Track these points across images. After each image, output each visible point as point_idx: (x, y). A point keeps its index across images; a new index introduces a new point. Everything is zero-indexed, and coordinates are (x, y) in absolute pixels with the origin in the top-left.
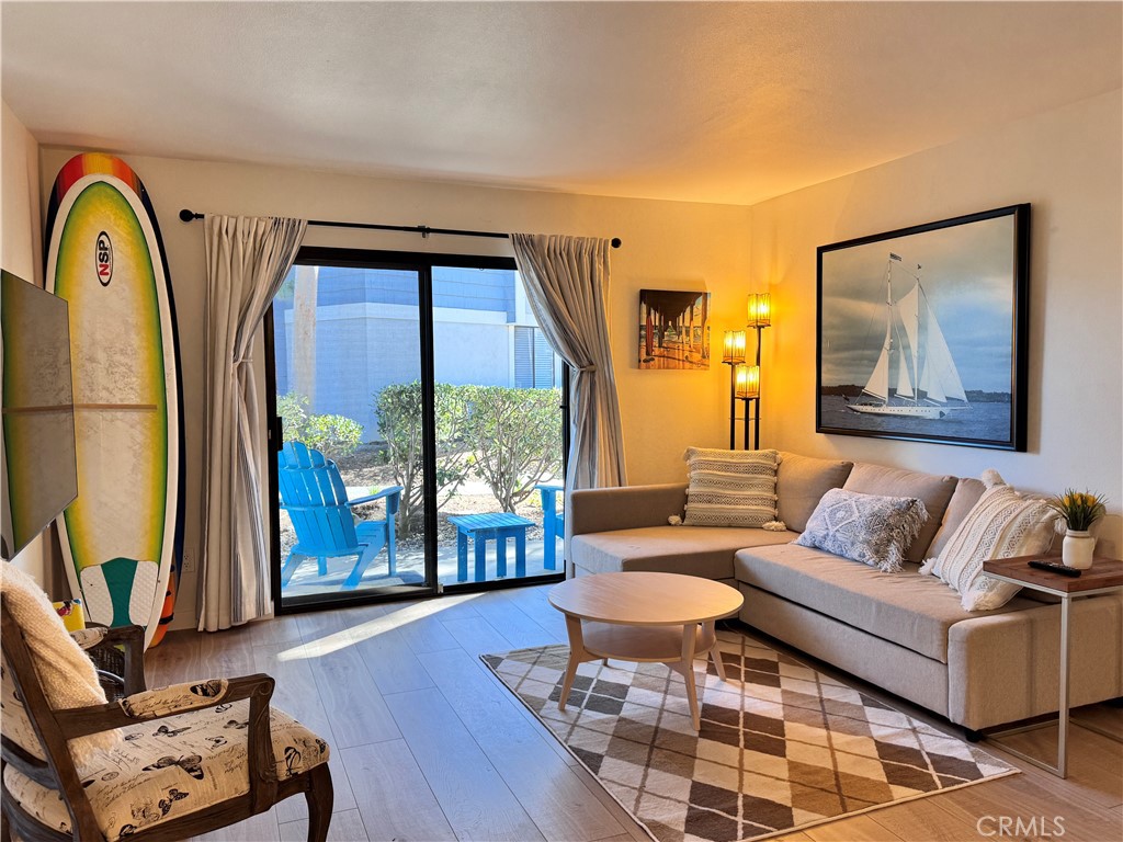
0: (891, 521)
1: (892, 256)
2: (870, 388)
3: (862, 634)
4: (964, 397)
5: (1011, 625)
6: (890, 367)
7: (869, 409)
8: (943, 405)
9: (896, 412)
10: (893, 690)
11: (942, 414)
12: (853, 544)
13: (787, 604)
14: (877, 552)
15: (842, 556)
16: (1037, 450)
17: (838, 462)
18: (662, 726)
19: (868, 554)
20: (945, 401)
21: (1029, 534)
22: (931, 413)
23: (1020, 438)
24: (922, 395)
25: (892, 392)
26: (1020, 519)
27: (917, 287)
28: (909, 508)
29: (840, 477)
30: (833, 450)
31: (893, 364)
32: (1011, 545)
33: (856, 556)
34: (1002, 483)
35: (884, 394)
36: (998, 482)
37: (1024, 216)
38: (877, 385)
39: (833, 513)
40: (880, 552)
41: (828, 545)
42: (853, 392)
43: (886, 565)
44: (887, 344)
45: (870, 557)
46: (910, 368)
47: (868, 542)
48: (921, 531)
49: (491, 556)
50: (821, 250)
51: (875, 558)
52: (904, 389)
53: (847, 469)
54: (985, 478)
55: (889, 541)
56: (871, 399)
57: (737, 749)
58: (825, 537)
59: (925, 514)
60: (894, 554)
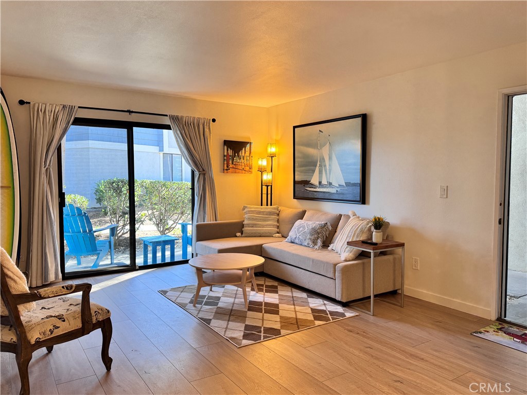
0: (319, 231)
1: (320, 131)
2: (312, 182)
3: (307, 272)
4: (344, 184)
5: (357, 264)
6: (319, 173)
7: (312, 189)
8: (337, 187)
9: (321, 191)
10: (318, 292)
11: (337, 191)
12: (305, 240)
13: (281, 263)
14: (313, 242)
15: (301, 245)
16: (369, 204)
17: (301, 210)
18: (234, 308)
19: (310, 243)
20: (338, 186)
21: (363, 232)
22: (333, 190)
23: (363, 200)
24: (330, 184)
25: (320, 183)
26: (360, 227)
27: (328, 143)
28: (325, 226)
29: (301, 215)
30: (299, 205)
31: (320, 172)
32: (357, 237)
33: (306, 244)
34: (356, 215)
35: (317, 184)
36: (355, 215)
37: (364, 118)
38: (315, 180)
39: (298, 229)
40: (315, 242)
41: (297, 241)
42: (306, 183)
43: (316, 247)
44: (318, 165)
45: (311, 244)
46: (326, 174)
47: (310, 239)
48: (329, 234)
49: (159, 255)
50: (295, 127)
51: (313, 245)
52: (324, 182)
53: (304, 212)
54: (350, 214)
55: (318, 238)
56: (312, 186)
57: (262, 314)
58: (295, 238)
59: (330, 228)
60: (319, 243)
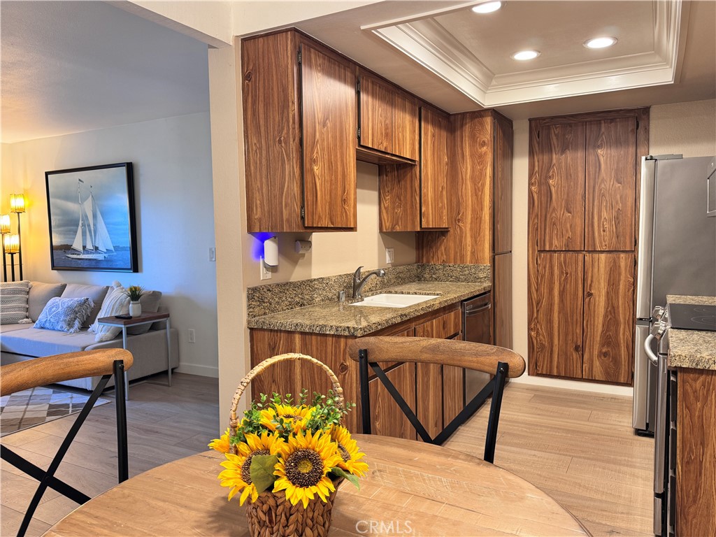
0: (76, 309)
1: (80, 180)
2: (74, 246)
4: (113, 249)
5: (116, 343)
6: (83, 235)
7: (75, 256)
8: (105, 253)
9: (86, 258)
11: (105, 257)
12: (58, 322)
14: (69, 325)
15: (54, 330)
16: (142, 271)
17: (59, 284)
19: (65, 326)
20: (105, 251)
22: (100, 257)
23: (135, 267)
24: (97, 248)
25: (84, 247)
27: (91, 196)
28: (85, 302)
29: (59, 291)
30: (58, 277)
31: (84, 234)
32: (116, 312)
33: (59, 328)
34: (120, 285)
35: (81, 249)
36: (119, 285)
37: (130, 168)
38: (77, 245)
39: (51, 309)
40: (70, 325)
41: (47, 325)
42: (67, 248)
43: (72, 330)
44: (80, 224)
45: (65, 327)
46: (91, 236)
47: (65, 321)
48: (91, 313)
50: (47, 174)
51: (68, 328)
52: (89, 246)
53: (64, 287)
54: (113, 284)
55: (75, 319)
56: (75, 251)
58: (45, 322)
59: (92, 305)
60: (77, 324)
